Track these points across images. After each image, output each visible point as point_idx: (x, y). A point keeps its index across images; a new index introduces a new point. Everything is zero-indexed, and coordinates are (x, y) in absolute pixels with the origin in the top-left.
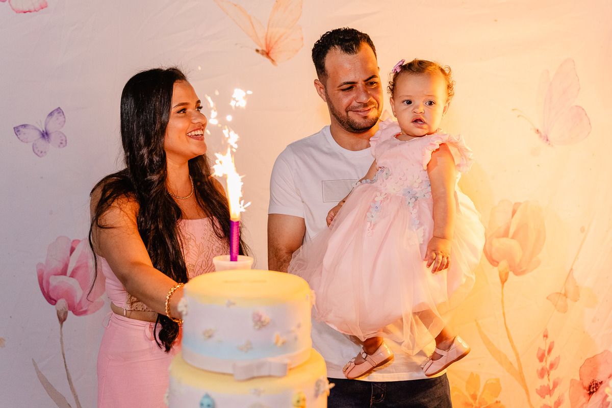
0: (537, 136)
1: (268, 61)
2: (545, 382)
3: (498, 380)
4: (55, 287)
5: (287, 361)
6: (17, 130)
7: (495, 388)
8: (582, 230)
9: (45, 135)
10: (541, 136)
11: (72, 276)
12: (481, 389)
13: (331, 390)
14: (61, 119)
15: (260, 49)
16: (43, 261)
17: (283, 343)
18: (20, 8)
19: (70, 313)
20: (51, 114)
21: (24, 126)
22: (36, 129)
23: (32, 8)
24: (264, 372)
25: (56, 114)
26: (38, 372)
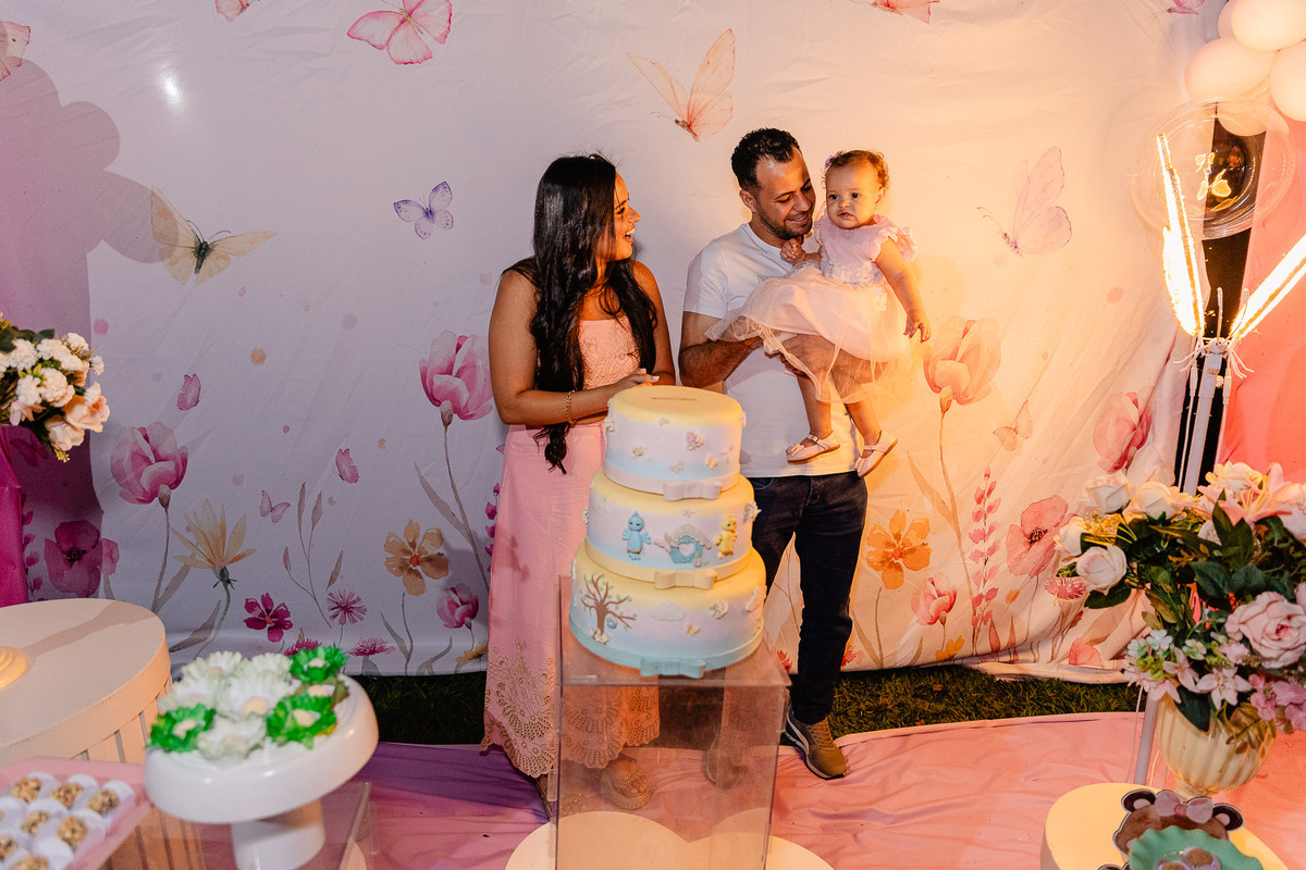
0: (1005, 241)
1: (690, 135)
2: (980, 525)
3: (927, 521)
4: (439, 387)
5: (718, 484)
6: (397, 206)
7: (923, 529)
8: (1045, 356)
9: (429, 213)
10: (1008, 242)
11: (458, 376)
12: (907, 529)
13: (759, 514)
14: (448, 195)
15: (680, 119)
16: (427, 358)
17: (715, 466)
18: (400, 57)
19: (455, 416)
20: (436, 189)
21: (406, 202)
22: (420, 206)
23: (414, 59)
24: (696, 494)
25: (441, 188)
26: (421, 478)
